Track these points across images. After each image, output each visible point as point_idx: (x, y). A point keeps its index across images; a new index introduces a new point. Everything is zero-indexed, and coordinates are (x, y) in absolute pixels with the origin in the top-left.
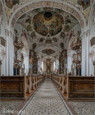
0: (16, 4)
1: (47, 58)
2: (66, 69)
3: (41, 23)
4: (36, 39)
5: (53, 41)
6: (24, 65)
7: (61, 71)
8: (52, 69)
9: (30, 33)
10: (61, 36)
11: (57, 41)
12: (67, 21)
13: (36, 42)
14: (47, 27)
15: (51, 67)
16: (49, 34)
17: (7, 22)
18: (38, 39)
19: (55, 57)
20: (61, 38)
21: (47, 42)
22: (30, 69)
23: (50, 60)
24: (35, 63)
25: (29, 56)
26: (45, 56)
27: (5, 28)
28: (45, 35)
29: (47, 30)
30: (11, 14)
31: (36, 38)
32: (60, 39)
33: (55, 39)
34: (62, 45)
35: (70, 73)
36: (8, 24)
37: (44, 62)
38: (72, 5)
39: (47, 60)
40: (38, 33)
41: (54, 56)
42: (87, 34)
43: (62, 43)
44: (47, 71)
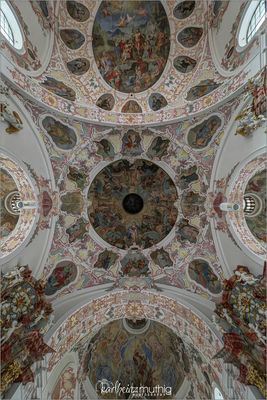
3: (112, 219)
4: (84, 253)
5: (153, 267)
10: (182, 238)
12: (184, 177)
13: (77, 262)
14: (131, 231)
16: (137, 246)
18: (91, 254)
20: (183, 246)
21: (126, 271)
29: (130, 237)
31: (83, 247)
33: (160, 256)
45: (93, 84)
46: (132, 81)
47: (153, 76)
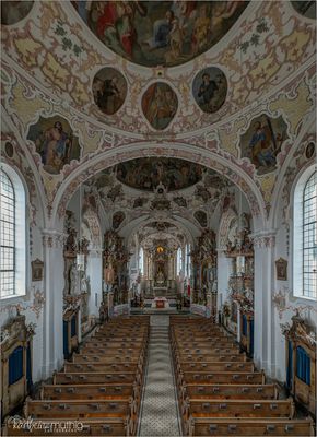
0: (72, 161)
1: (157, 238)
2: (215, 294)
4: (124, 202)
5: (174, 205)
6: (88, 282)
7: (200, 295)
8: (170, 271)
9: (106, 190)
10: (198, 194)
11: (185, 206)
13: (122, 210)
15: (170, 265)
16: (163, 187)
17: (46, 211)
18: (128, 201)
19: (181, 237)
20: (197, 199)
21: (155, 206)
22: (104, 294)
23: (165, 242)
24: (119, 269)
25: (104, 254)
26: (148, 234)
27: (41, 229)
28: (151, 189)
29: (157, 174)
30: (58, 187)
31: (122, 199)
32: (195, 202)
33: (179, 200)
34: (201, 217)
35: (225, 307)
36: (49, 213)
37: (148, 250)
38: (226, 157)
39: (156, 242)
40: (130, 186)
41: (176, 233)
42: (267, 240)
43: (200, 212)
44: (156, 279)
45: (67, 43)
46: (161, 37)
47: (216, 21)
